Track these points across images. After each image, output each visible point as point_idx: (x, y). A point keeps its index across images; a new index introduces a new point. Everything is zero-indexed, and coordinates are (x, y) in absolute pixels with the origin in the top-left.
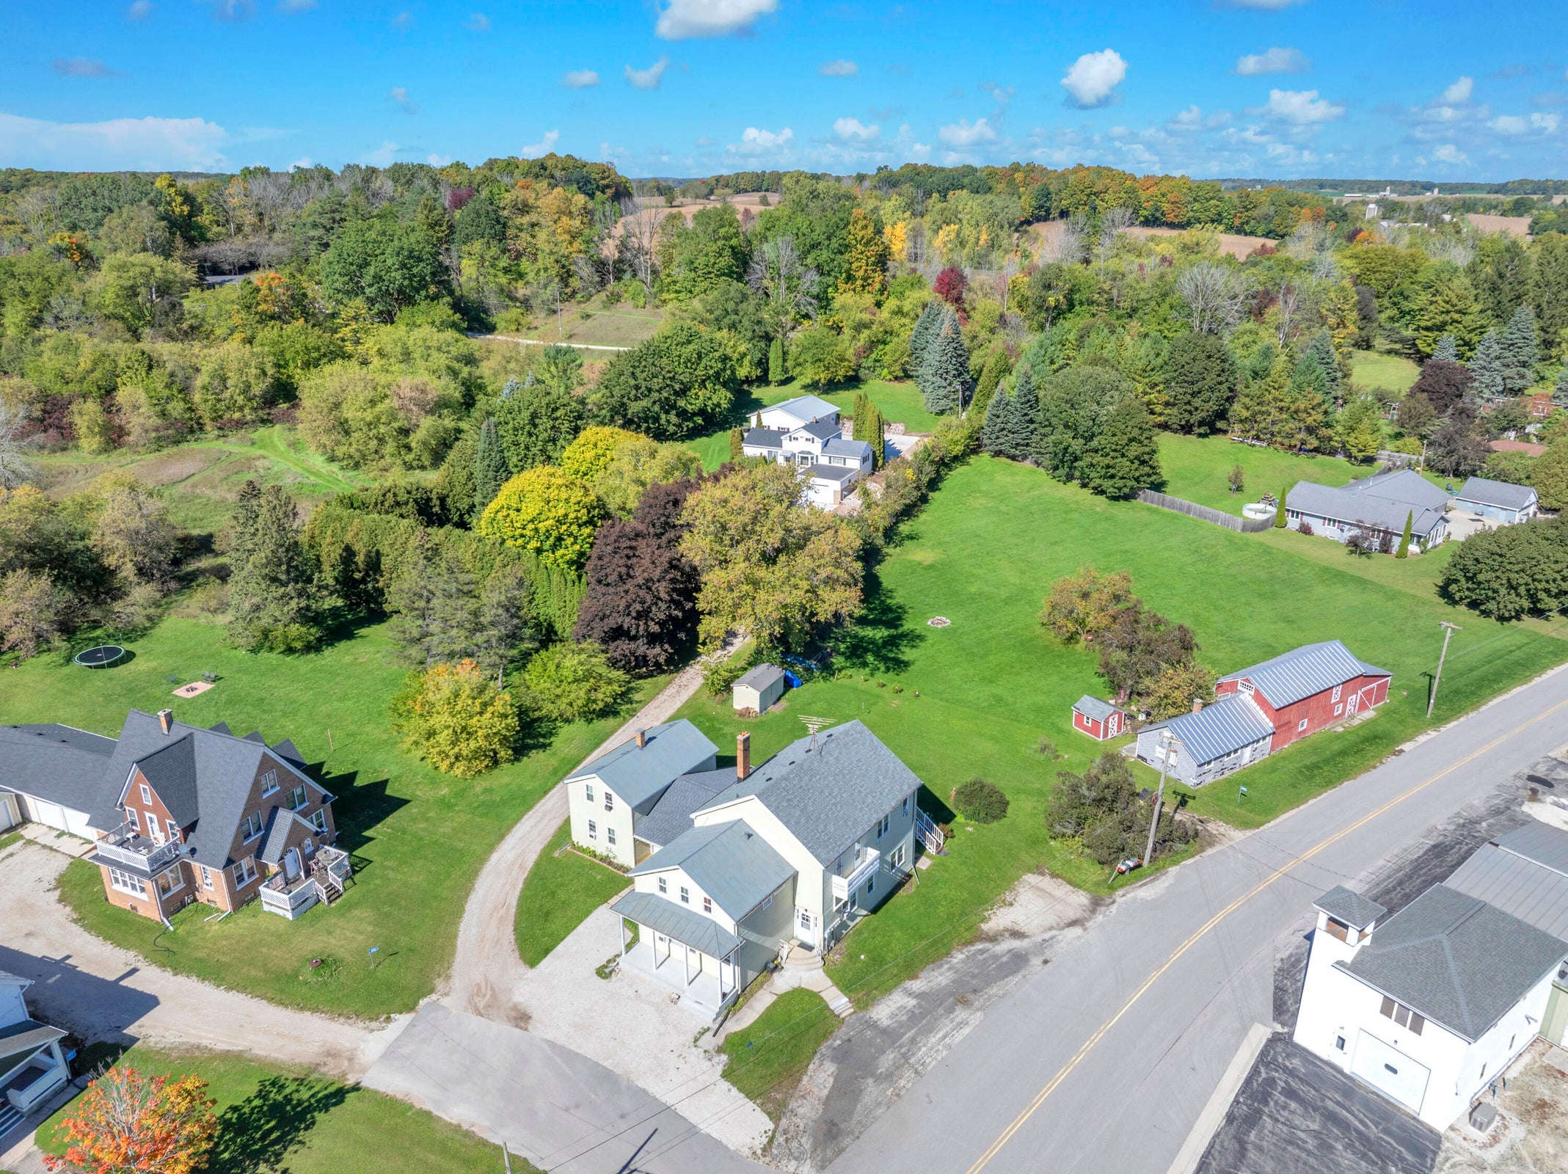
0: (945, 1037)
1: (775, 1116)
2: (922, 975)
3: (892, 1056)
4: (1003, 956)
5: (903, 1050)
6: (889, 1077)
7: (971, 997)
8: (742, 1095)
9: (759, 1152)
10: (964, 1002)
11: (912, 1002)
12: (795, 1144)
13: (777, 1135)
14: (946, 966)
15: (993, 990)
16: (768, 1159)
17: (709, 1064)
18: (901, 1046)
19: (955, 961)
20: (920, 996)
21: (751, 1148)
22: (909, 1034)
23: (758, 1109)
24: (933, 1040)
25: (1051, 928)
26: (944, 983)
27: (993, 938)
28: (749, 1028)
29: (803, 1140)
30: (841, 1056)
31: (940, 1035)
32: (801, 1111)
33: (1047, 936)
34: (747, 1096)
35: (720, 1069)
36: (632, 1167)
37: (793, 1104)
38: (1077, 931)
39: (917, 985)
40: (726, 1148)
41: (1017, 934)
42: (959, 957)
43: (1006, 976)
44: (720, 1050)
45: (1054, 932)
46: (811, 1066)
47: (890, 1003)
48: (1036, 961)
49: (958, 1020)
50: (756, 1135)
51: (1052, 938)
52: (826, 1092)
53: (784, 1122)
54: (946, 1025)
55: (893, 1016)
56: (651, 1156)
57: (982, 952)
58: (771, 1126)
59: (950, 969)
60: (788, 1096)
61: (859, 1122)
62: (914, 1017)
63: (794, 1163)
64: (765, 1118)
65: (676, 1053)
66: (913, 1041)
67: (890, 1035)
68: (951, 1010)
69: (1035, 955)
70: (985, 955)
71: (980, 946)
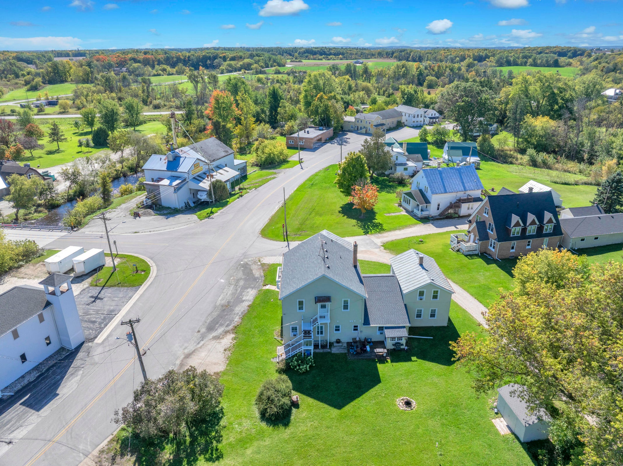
0: (226, 295)
2: (246, 308)
3: (240, 284)
4: (218, 327)
6: (237, 280)
7: (224, 309)
9: (260, 258)
10: (226, 306)
11: (244, 299)
12: (253, 262)
13: (259, 262)
14: (240, 314)
15: (216, 314)
18: (239, 287)
19: (238, 317)
20: (242, 301)
21: (263, 258)
22: (239, 290)
24: (230, 292)
25: (201, 348)
26: (237, 308)
27: (226, 332)
29: (251, 263)
31: (229, 294)
32: (257, 267)
33: (202, 343)
37: (260, 267)
38: (188, 351)
39: (247, 304)
41: (216, 338)
42: (237, 319)
43: (214, 320)
45: (199, 346)
46: (262, 274)
47: (252, 295)
48: (203, 330)
49: (225, 300)
51: (199, 343)
53: (259, 264)
54: (228, 297)
55: (248, 293)
57: (227, 326)
58: (262, 262)
59: (238, 314)
62: (241, 295)
64: (265, 263)
66: (236, 290)
67: (246, 288)
68: (229, 302)
69: (205, 333)
70: (226, 324)
71: (231, 327)
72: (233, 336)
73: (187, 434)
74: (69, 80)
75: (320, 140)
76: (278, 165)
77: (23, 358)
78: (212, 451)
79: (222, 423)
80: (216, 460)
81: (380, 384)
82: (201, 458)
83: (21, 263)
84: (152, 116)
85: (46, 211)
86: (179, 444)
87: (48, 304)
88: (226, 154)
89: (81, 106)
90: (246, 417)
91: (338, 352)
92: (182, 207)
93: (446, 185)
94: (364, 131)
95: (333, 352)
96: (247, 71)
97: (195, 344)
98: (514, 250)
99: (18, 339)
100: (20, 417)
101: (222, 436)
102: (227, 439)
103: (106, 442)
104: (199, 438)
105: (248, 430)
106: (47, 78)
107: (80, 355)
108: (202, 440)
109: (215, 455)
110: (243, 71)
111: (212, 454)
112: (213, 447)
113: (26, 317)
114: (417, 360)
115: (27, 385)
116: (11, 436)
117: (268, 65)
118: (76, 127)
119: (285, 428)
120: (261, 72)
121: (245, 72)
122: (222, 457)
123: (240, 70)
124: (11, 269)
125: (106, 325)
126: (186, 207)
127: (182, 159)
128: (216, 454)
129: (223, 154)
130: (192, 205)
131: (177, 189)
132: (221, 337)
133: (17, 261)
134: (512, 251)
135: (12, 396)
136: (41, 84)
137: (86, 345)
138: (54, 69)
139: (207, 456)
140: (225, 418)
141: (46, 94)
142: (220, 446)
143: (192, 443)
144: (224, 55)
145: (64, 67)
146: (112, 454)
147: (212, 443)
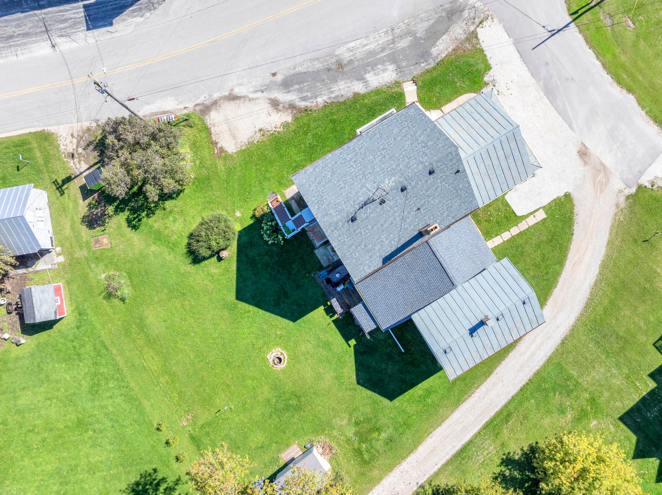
0: (365, 46)
1: (473, 35)
2: (350, 94)
3: (399, 45)
4: (295, 90)
5: (392, 46)
6: (409, 33)
7: (333, 67)
8: (485, 53)
9: (490, 18)
10: (340, 65)
11: (368, 76)
12: (472, 15)
13: (477, 23)
14: (333, 95)
15: (318, 66)
16: (487, 13)
17: (496, 78)
18: (391, 49)
19: (325, 98)
20: (361, 78)
21: (493, 21)
22: (383, 55)
23: (481, 41)
24: (372, 46)
25: (251, 100)
26: (343, 82)
28: (466, 92)
29: (467, 15)
30: (425, 55)
31: (367, 48)
32: (461, 31)
33: (259, 95)
34: (483, 51)
35: (491, 73)
36: (550, 34)
37: (463, 37)
38: (237, 91)
39: (359, 88)
40: (504, 26)
41: (275, 104)
42: (321, 100)
43: (304, 73)
44: (486, 84)
45: (251, 96)
46: (444, 55)
47: (381, 81)
48: (279, 78)
49: (351, 54)
50: (487, 27)
51: (256, 92)
52: (444, 37)
53: (472, 28)
54: (359, 54)
55: (385, 70)
56: (539, 36)
57: (304, 99)
58: (479, 30)
59: (332, 92)
60: (462, 43)
61: (436, 13)
62: (373, 65)
63: (476, 5)
64: (479, 36)
65: (509, 92)
66: (383, 50)
67: (393, 59)
68: (351, 62)
70: (305, 95)
71: (303, 104)
72: (290, 119)
78: (137, 217)
79: (168, 203)
80: (132, 227)
81: (291, 323)
82: (127, 213)
90: (185, 219)
91: (319, 257)
95: (316, 251)
97: (252, 90)
100: (75, 24)
101: (154, 214)
102: (155, 221)
104: (142, 197)
105: (173, 231)
109: (134, 223)
111: (135, 218)
112: (140, 215)
114: (352, 347)
119: (191, 263)
122: (136, 230)
128: (136, 222)
132: (280, 107)
139: (131, 217)
140: (174, 201)
142: (145, 220)
146: (92, 138)
147: (144, 211)
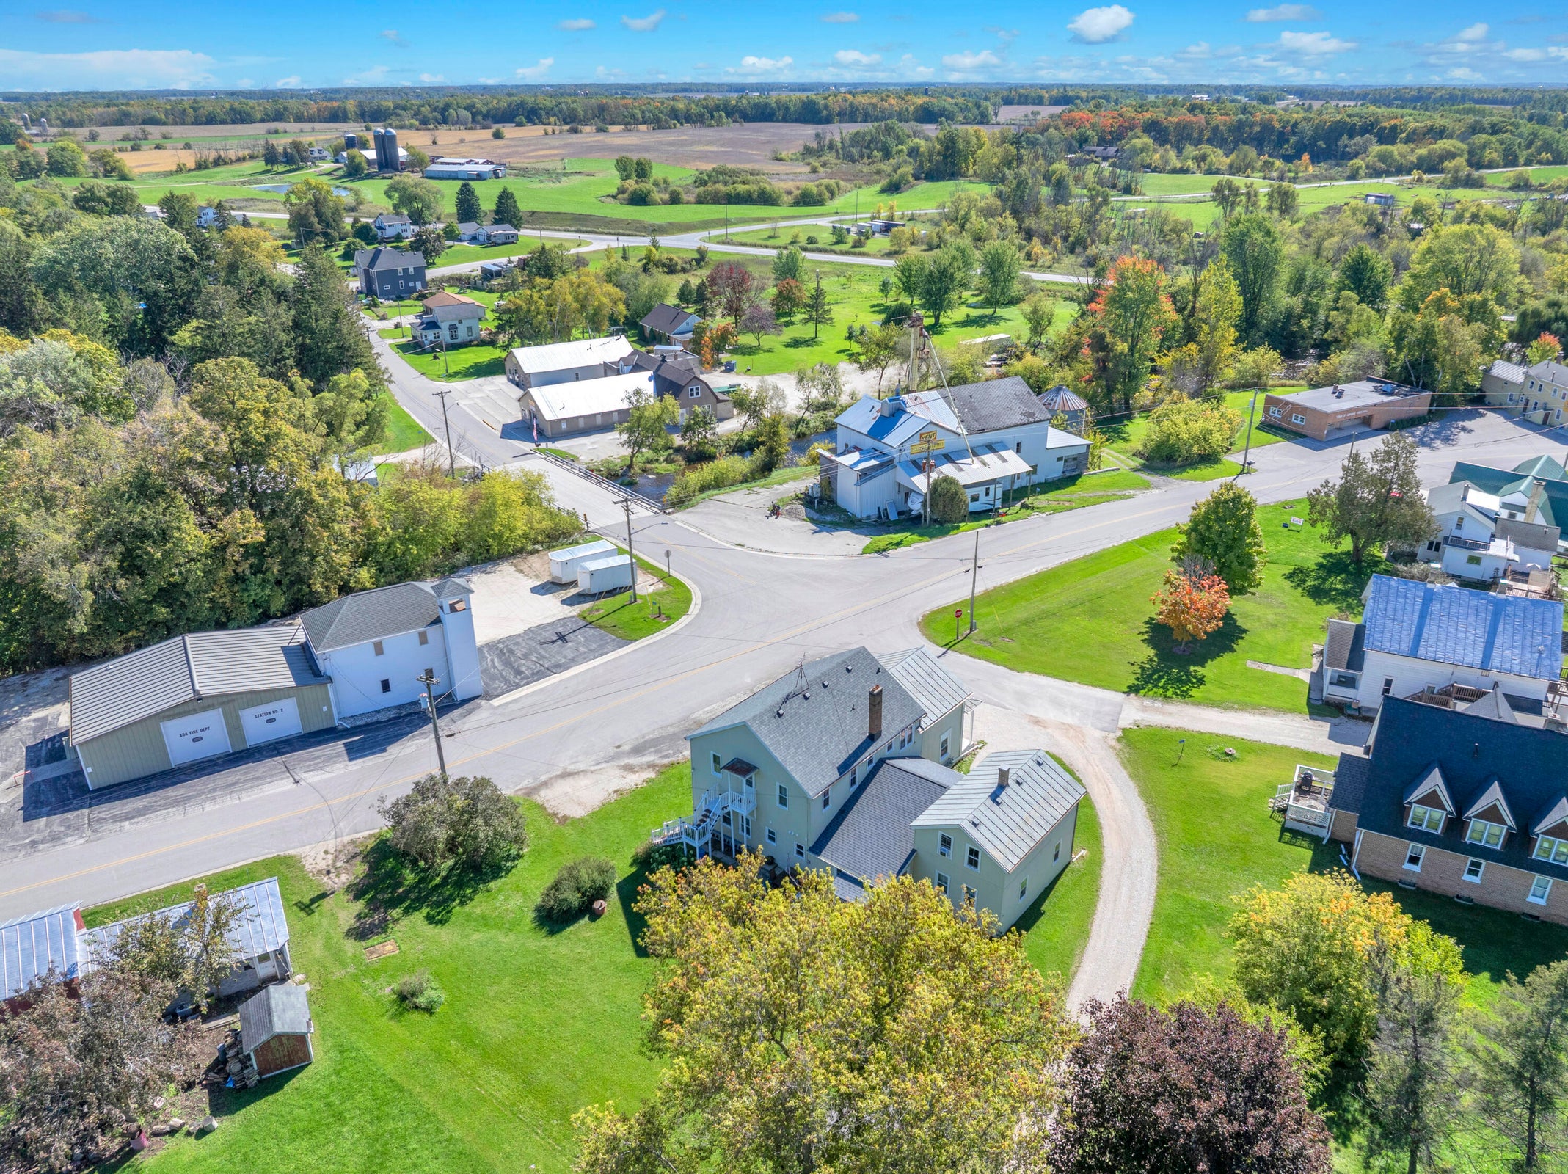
4: (651, 752)
25: (593, 771)
27: (650, 766)
33: (604, 765)
48: (626, 749)
51: (599, 764)
69: (622, 753)
72: (653, 775)
73: (444, 874)
74: (971, 172)
75: (1366, 421)
76: (1180, 467)
77: (386, 686)
78: (444, 910)
79: (492, 885)
80: (436, 923)
82: (425, 911)
83: (539, 547)
84: (1057, 284)
85: (683, 463)
86: (422, 880)
87: (438, 621)
88: (1025, 421)
89: (936, 242)
90: (525, 894)
92: (868, 517)
93: (1425, 636)
94: (1538, 416)
96: (1426, 177)
97: (592, 764)
98: (1416, 868)
99: (380, 657)
100: (331, 759)
101: (473, 900)
102: (475, 907)
103: (366, 834)
104: (449, 887)
105: (507, 910)
106: (927, 165)
107: (460, 711)
108: (448, 891)
109: (440, 917)
110: (1416, 174)
111: (440, 913)
112: (449, 906)
113: (398, 629)
115: (372, 724)
116: (304, 775)
117: (1516, 157)
118: (882, 291)
119: (547, 937)
120: (1471, 183)
121: (1420, 180)
122: (444, 924)
123: (1409, 173)
124: (521, 551)
125: (527, 684)
126: (880, 517)
127: (905, 417)
128: (443, 916)
129: (1017, 419)
130: (893, 516)
131: (865, 475)
132: (637, 769)
133: (535, 542)
134: (1407, 866)
135: (347, 729)
136: (911, 179)
137: (478, 701)
138: (947, 148)
139: (432, 913)
140: (503, 880)
141: (892, 208)
142: (457, 910)
143: (437, 886)
144: (1392, 122)
145: (968, 143)
146: (358, 850)
147: (455, 901)
